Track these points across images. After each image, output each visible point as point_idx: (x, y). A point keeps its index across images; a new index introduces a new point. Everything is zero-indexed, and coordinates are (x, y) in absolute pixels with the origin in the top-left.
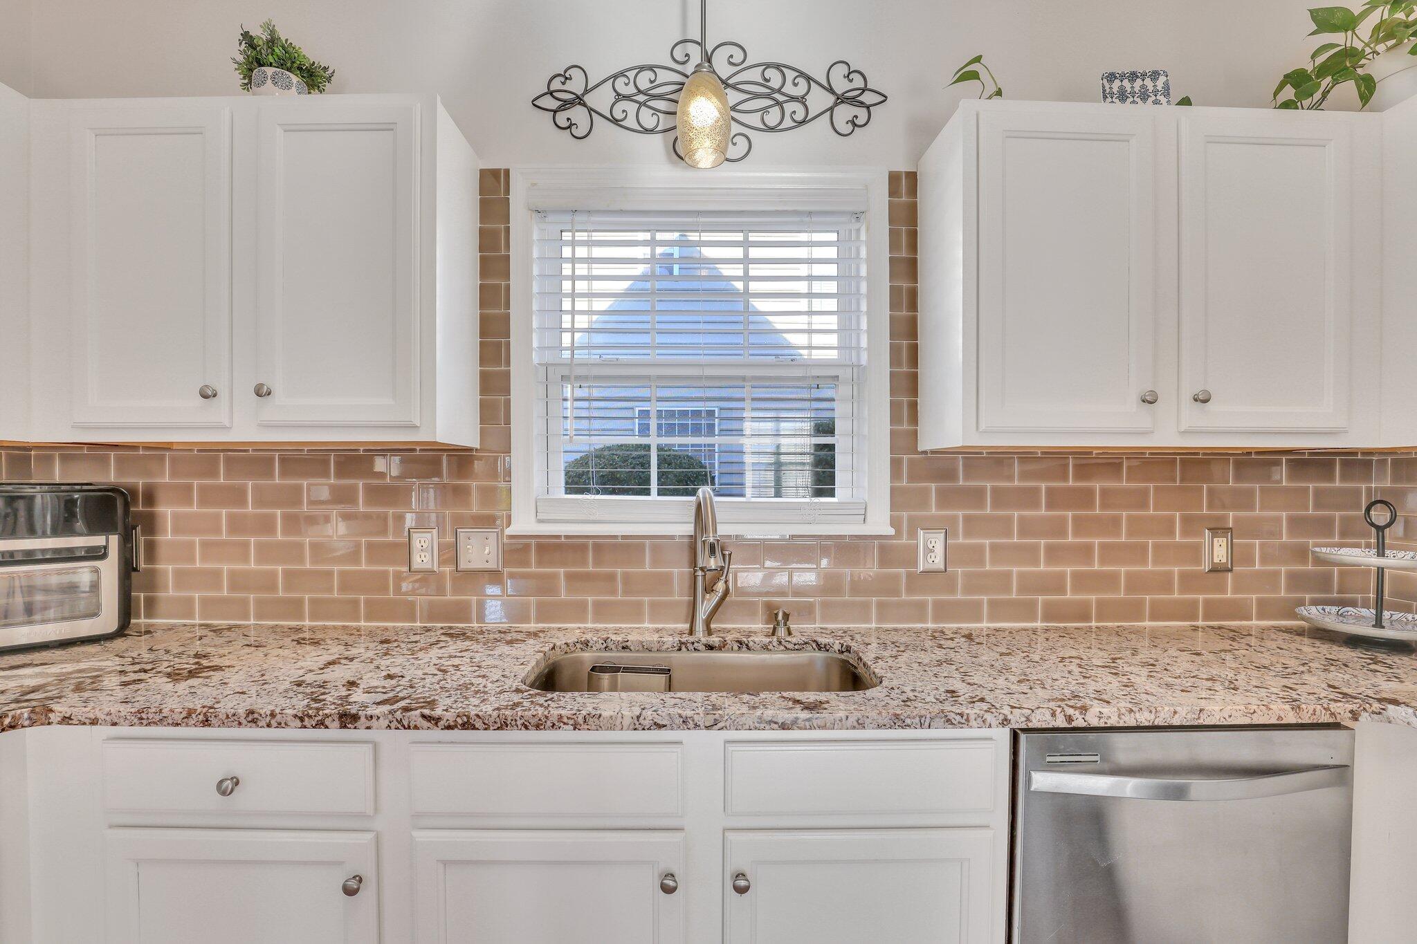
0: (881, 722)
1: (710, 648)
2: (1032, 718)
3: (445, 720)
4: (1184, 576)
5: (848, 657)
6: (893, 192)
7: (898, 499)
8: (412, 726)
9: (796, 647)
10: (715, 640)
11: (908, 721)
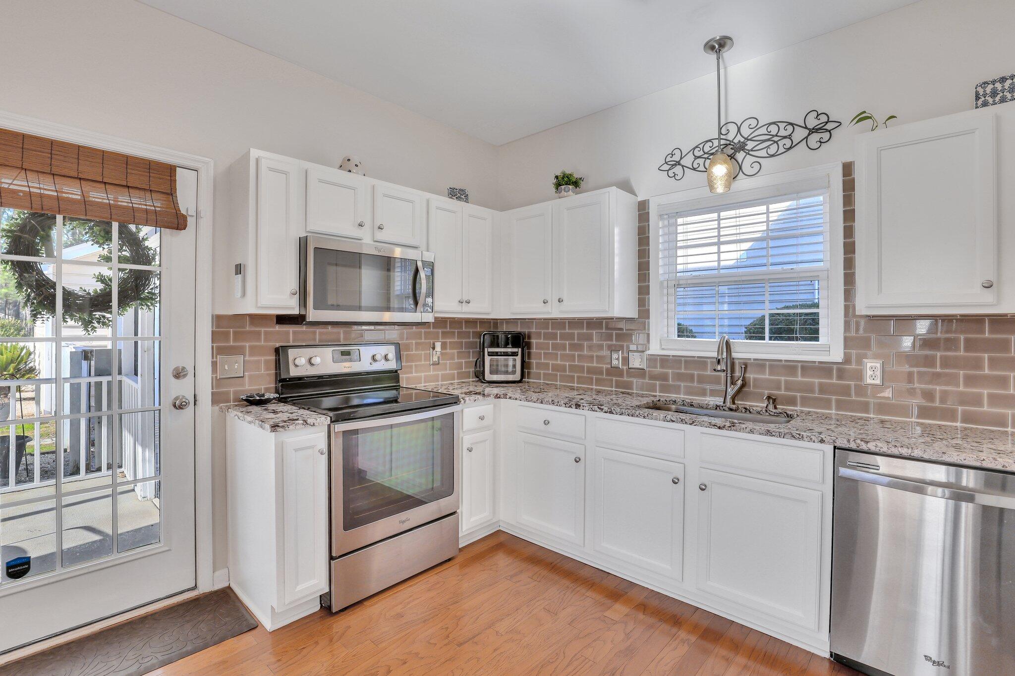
1: (731, 410)
2: (837, 441)
6: (844, 174)
7: (849, 343)
9: (775, 414)
10: (734, 407)
11: (774, 434)
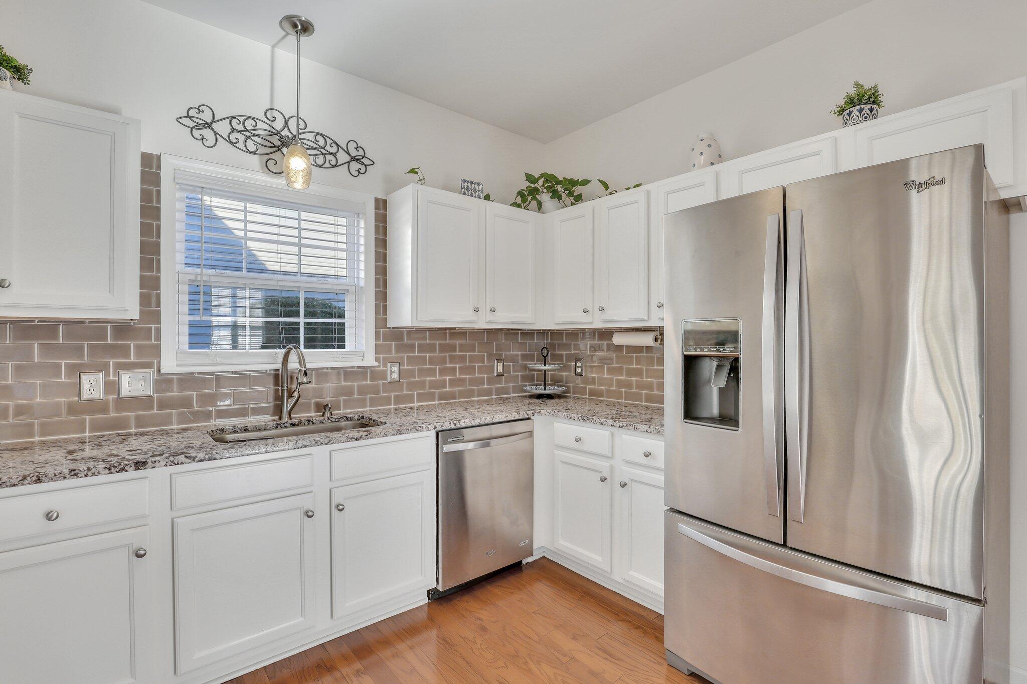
0: (393, 433)
1: (293, 425)
2: (443, 425)
3: (199, 457)
4: (488, 378)
5: (363, 421)
6: (377, 208)
7: (378, 349)
8: (179, 463)
9: (336, 420)
